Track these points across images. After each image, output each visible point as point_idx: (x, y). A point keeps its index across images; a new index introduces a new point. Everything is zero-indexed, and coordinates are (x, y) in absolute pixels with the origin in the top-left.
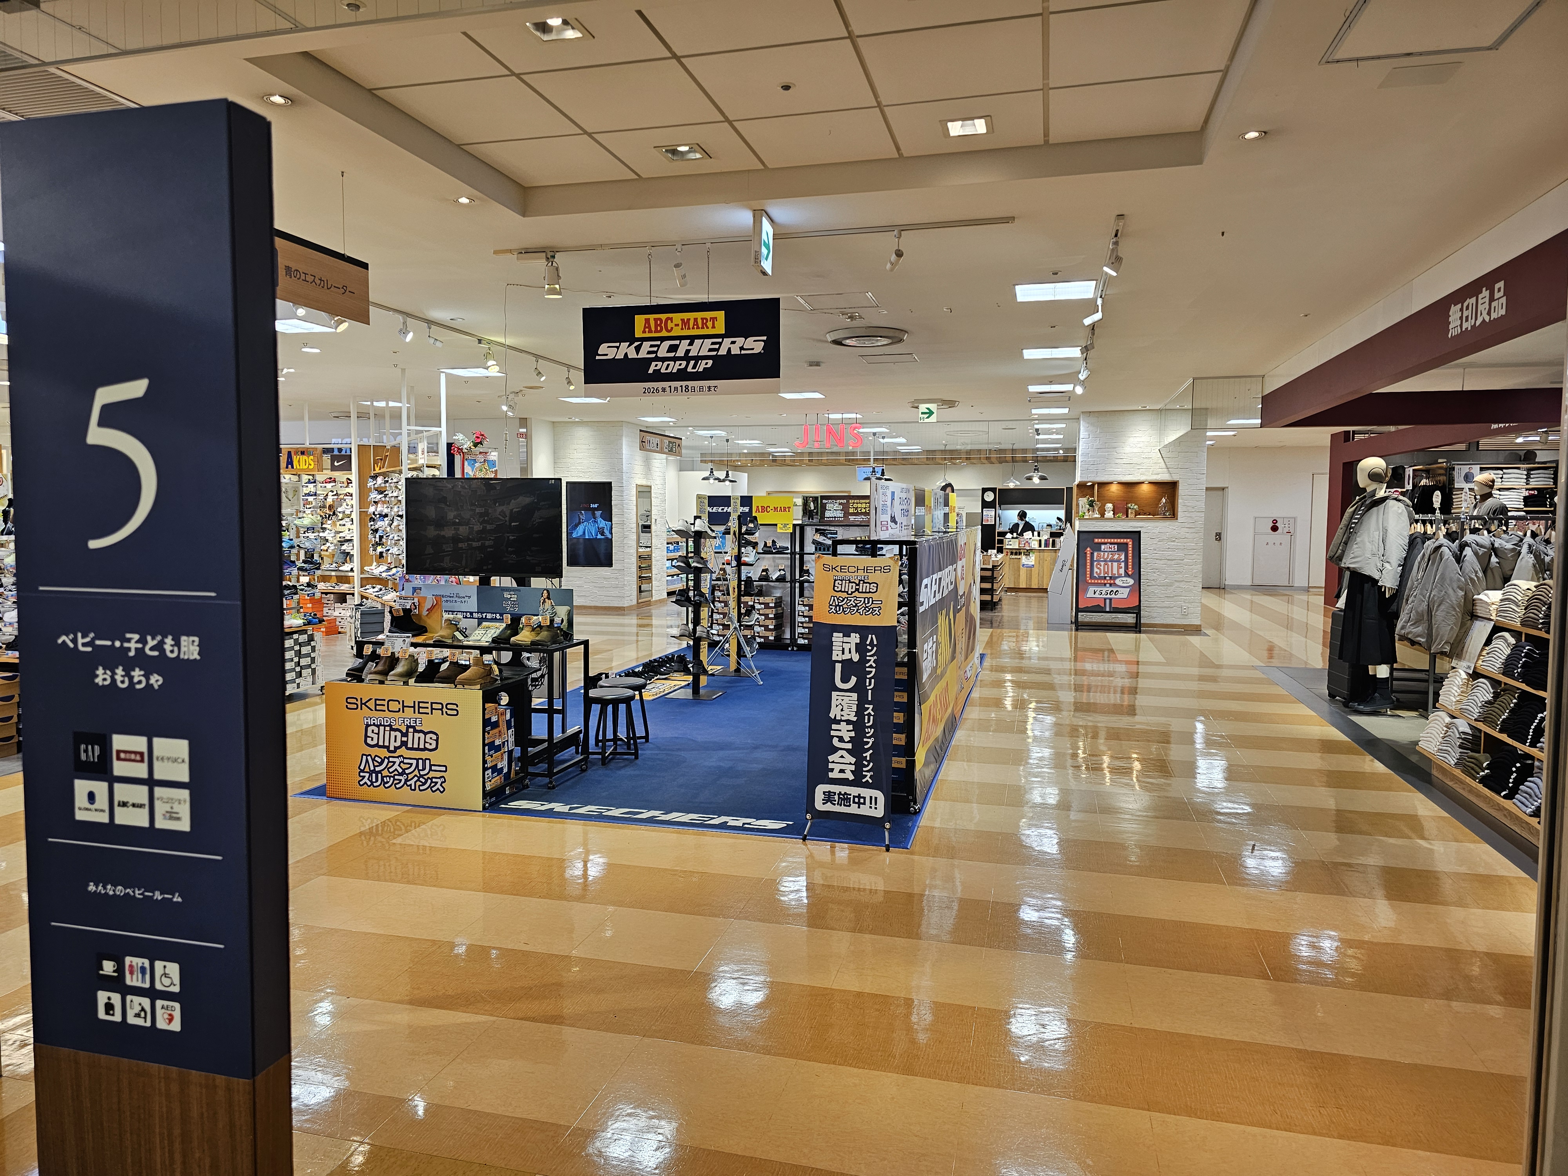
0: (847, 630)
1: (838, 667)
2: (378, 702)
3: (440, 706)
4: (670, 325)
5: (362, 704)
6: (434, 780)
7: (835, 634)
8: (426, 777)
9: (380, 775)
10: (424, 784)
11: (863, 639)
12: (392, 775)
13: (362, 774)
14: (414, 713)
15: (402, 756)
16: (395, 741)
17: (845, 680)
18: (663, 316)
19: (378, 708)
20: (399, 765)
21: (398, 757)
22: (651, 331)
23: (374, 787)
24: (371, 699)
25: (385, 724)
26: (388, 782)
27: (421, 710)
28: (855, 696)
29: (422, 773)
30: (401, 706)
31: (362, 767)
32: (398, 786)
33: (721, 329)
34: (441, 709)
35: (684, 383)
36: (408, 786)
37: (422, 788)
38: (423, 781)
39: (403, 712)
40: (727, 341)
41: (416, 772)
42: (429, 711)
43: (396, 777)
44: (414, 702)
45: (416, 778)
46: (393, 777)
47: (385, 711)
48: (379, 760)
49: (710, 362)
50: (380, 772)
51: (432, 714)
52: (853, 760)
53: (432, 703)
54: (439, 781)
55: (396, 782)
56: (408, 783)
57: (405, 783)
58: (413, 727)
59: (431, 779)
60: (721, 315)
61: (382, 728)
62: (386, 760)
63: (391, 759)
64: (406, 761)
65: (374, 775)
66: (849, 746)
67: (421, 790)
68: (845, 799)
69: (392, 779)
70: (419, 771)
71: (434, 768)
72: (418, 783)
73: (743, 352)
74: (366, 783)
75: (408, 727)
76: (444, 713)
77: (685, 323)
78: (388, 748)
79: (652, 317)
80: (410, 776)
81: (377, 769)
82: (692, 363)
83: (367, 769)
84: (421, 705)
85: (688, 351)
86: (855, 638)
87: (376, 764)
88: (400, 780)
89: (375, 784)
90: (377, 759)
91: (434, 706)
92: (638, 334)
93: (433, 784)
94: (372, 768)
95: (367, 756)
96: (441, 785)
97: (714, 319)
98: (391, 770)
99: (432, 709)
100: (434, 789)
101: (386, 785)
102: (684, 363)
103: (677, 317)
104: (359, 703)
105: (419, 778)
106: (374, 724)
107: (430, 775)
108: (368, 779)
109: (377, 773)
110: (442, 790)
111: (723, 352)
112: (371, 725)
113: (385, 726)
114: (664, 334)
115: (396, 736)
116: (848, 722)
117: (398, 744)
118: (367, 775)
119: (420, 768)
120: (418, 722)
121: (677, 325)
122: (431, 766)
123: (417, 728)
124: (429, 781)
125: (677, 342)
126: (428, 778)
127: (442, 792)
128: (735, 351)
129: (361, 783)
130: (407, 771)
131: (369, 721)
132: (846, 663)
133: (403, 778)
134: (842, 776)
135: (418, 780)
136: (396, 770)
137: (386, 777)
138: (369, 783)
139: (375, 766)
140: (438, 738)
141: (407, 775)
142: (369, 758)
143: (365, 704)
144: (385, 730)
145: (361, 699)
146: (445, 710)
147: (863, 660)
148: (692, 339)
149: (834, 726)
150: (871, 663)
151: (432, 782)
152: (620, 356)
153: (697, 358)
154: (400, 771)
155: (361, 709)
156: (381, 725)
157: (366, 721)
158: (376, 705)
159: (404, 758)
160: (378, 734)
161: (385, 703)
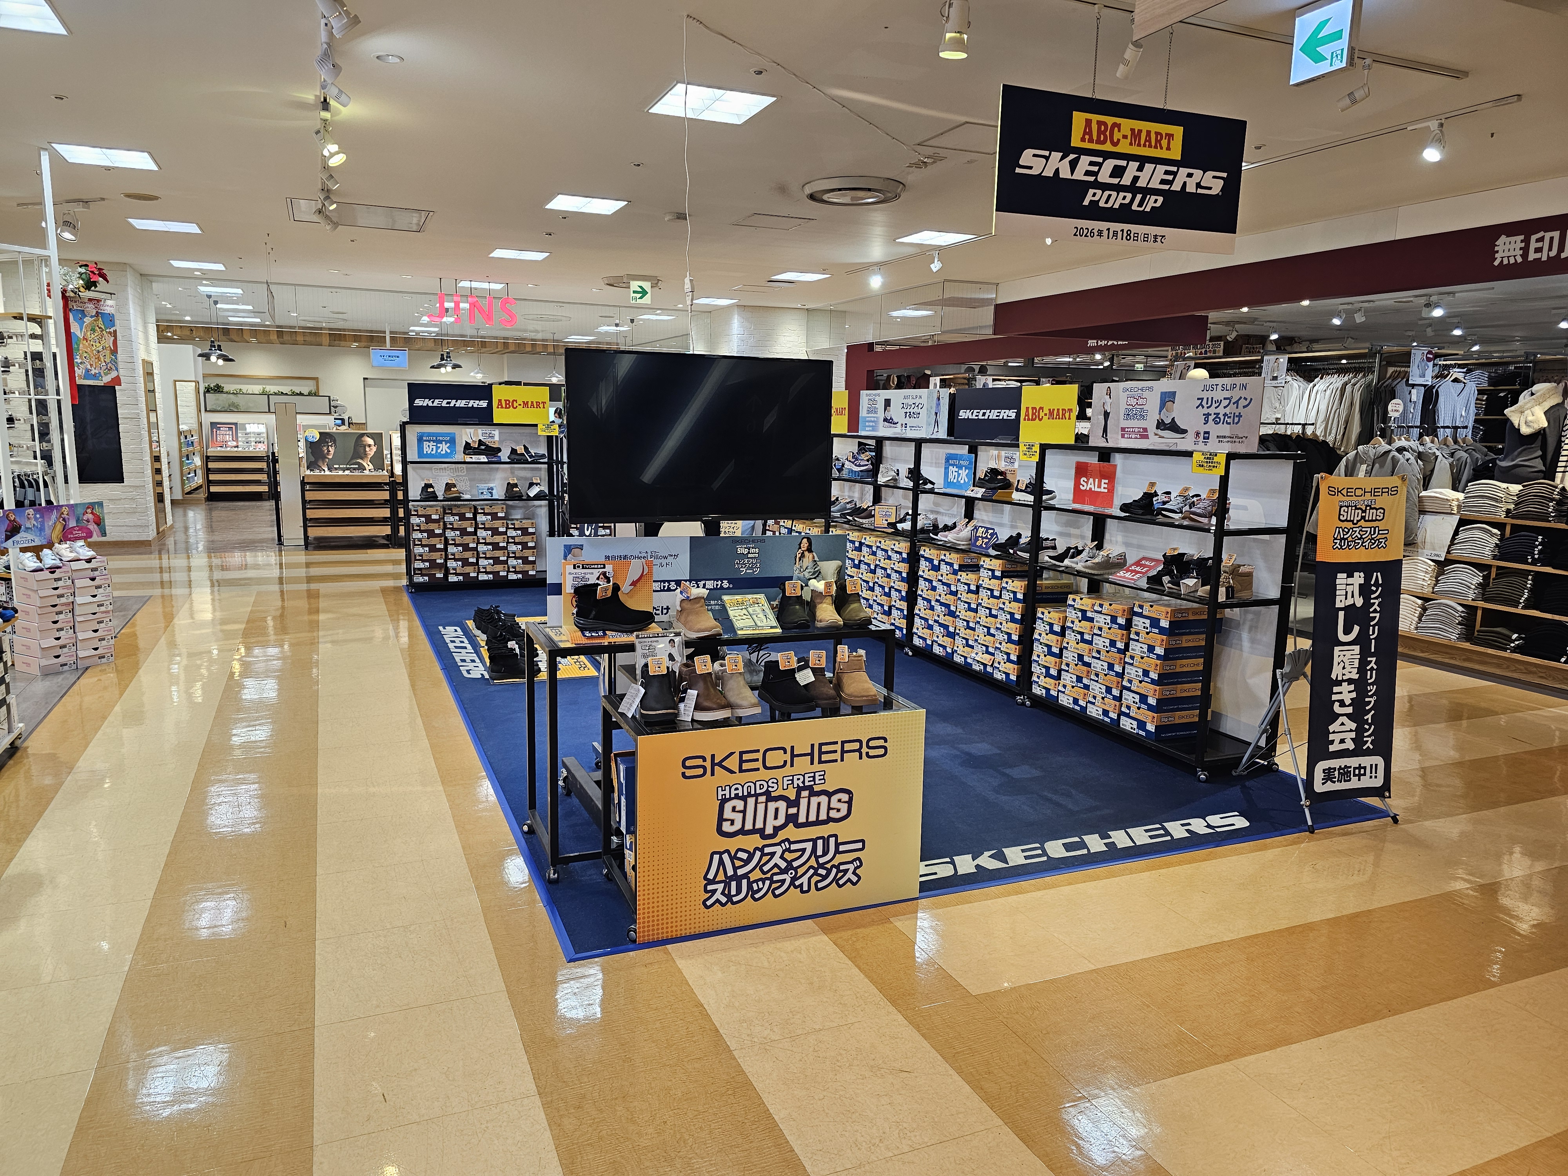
0: (1350, 569)
1: (1341, 614)
2: (745, 757)
3: (856, 746)
4: (1117, 135)
5: (713, 764)
6: (842, 867)
7: (1339, 575)
8: (828, 866)
9: (744, 882)
10: (825, 878)
11: (1368, 578)
12: (768, 875)
13: (709, 888)
14: (812, 763)
15: (787, 840)
16: (776, 818)
17: (1347, 632)
18: (1110, 120)
19: (745, 766)
20: (782, 857)
21: (779, 844)
22: (1091, 141)
23: (733, 903)
24: (732, 754)
25: (758, 791)
26: (759, 890)
27: (825, 757)
28: (1357, 649)
29: (821, 860)
30: (788, 757)
31: (711, 876)
32: (777, 892)
33: (1176, 153)
34: (859, 751)
35: (1126, 227)
36: (796, 887)
37: (820, 885)
38: (822, 872)
39: (792, 765)
40: (1183, 171)
41: (813, 860)
42: (837, 756)
43: (775, 878)
44: (813, 746)
45: (811, 871)
46: (771, 879)
47: (758, 769)
48: (744, 856)
49: (1160, 199)
50: (746, 876)
51: (842, 760)
52: (1353, 726)
53: (843, 743)
54: (851, 867)
55: (774, 886)
56: (797, 883)
57: (792, 883)
58: (810, 788)
59: (837, 867)
60: (1178, 131)
61: (751, 801)
62: (758, 854)
63: (767, 850)
64: (793, 847)
65: (734, 884)
66: (1350, 710)
67: (818, 889)
68: (1345, 774)
69: (767, 883)
70: (817, 858)
71: (842, 848)
72: (816, 878)
73: (1200, 191)
74: (718, 901)
75: (799, 789)
76: (864, 755)
77: (1136, 135)
78: (761, 832)
79: (1095, 118)
80: (801, 871)
81: (740, 872)
82: (1139, 197)
83: (721, 877)
84: (824, 748)
85: (1136, 179)
86: (1358, 578)
87: (738, 863)
88: (783, 881)
89: (735, 899)
90: (741, 855)
91: (847, 747)
92: (1076, 141)
93: (840, 875)
94: (730, 872)
95: (721, 853)
96: (854, 873)
97: (1170, 136)
98: (766, 868)
99: (843, 752)
100: (841, 882)
101: (757, 896)
102: (1129, 196)
103: (1127, 124)
104: (708, 764)
105: (816, 870)
106: (737, 797)
107: (835, 862)
108: (723, 893)
109: (738, 879)
110: (855, 879)
111: (1177, 187)
112: (730, 799)
113: (757, 795)
114: (1108, 147)
115: (777, 810)
116: (1350, 681)
117: (781, 820)
118: (720, 887)
119: (820, 852)
120: (817, 778)
121: (1125, 137)
122: (837, 845)
123: (817, 788)
124: (834, 870)
125: (1123, 163)
126: (833, 866)
127: (854, 884)
128: (1191, 188)
129: (709, 903)
130: (795, 864)
131: (727, 792)
132: (1350, 609)
133: (787, 878)
134: (1343, 746)
135: (816, 873)
136: (776, 865)
137: (756, 881)
138: (724, 900)
139: (735, 869)
140: (851, 799)
141: (796, 869)
142: (726, 857)
143: (720, 764)
144: (756, 803)
145: (713, 756)
146: (865, 750)
147: (1367, 604)
148: (1143, 161)
149: (1336, 689)
150: (1376, 606)
151: (839, 871)
152: (1049, 173)
153: (1147, 192)
154: (783, 865)
155: (713, 774)
156: (749, 795)
157: (720, 793)
158: (741, 761)
159: (790, 843)
160: (744, 812)
161: (759, 756)
